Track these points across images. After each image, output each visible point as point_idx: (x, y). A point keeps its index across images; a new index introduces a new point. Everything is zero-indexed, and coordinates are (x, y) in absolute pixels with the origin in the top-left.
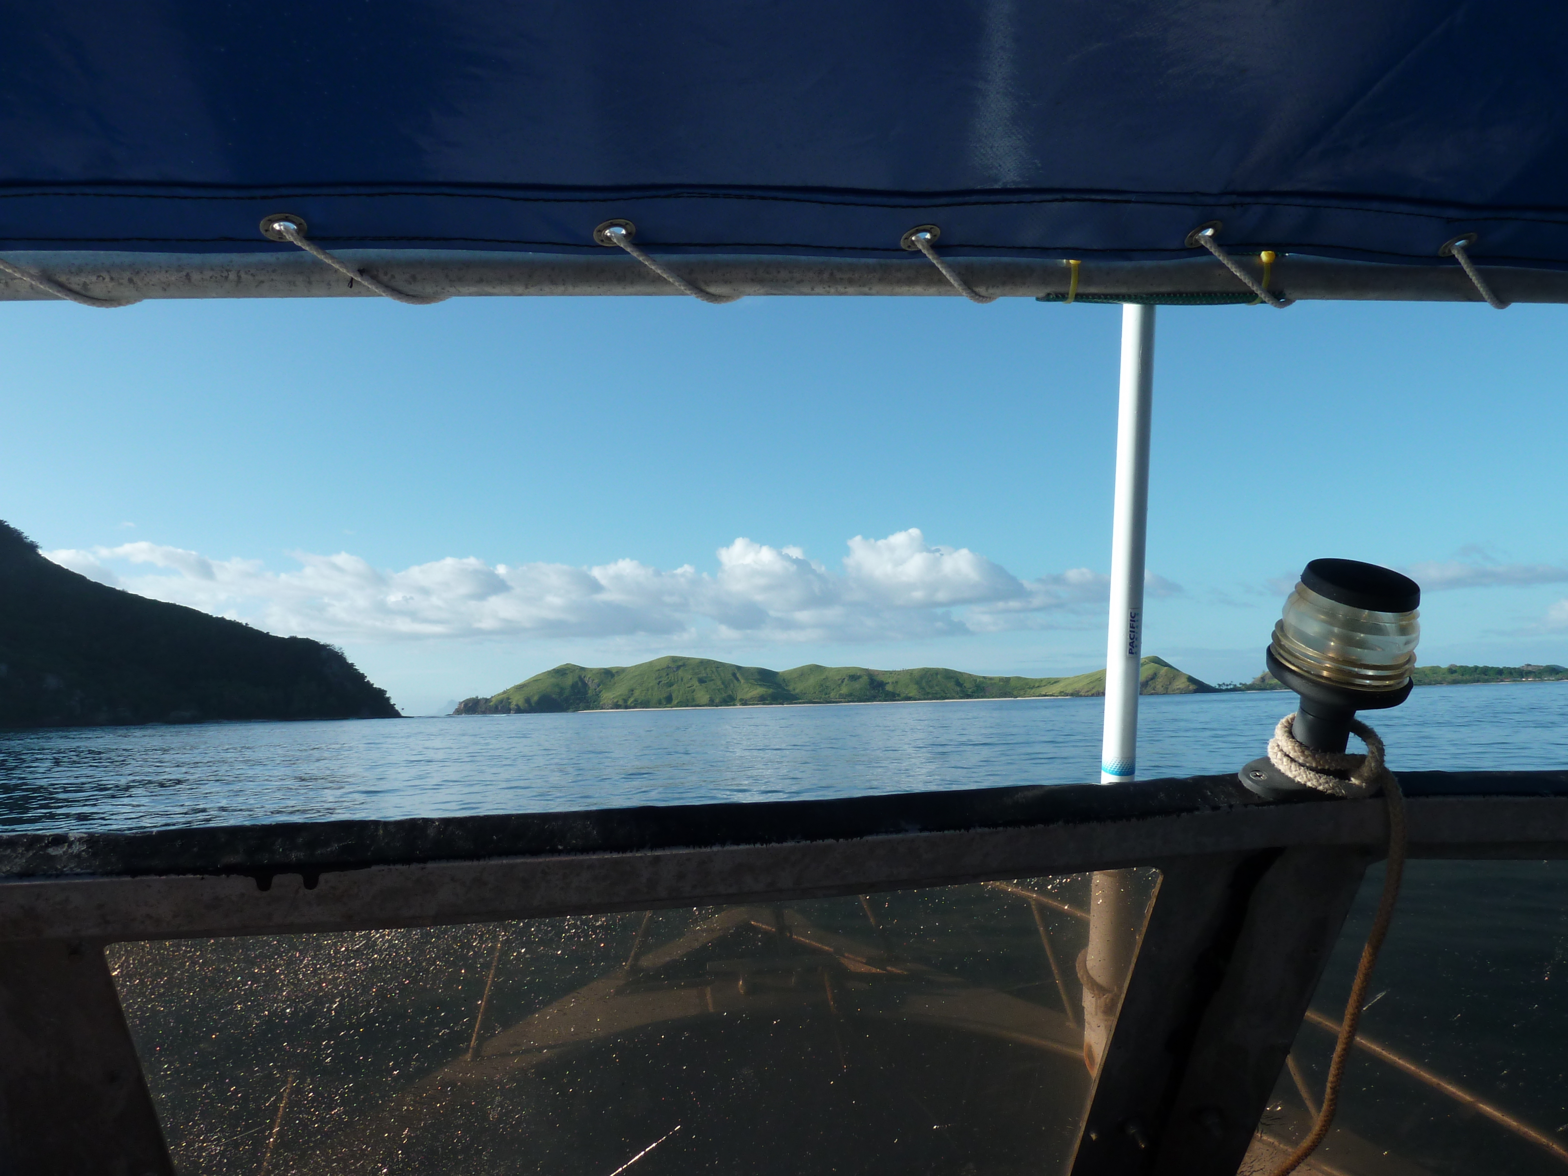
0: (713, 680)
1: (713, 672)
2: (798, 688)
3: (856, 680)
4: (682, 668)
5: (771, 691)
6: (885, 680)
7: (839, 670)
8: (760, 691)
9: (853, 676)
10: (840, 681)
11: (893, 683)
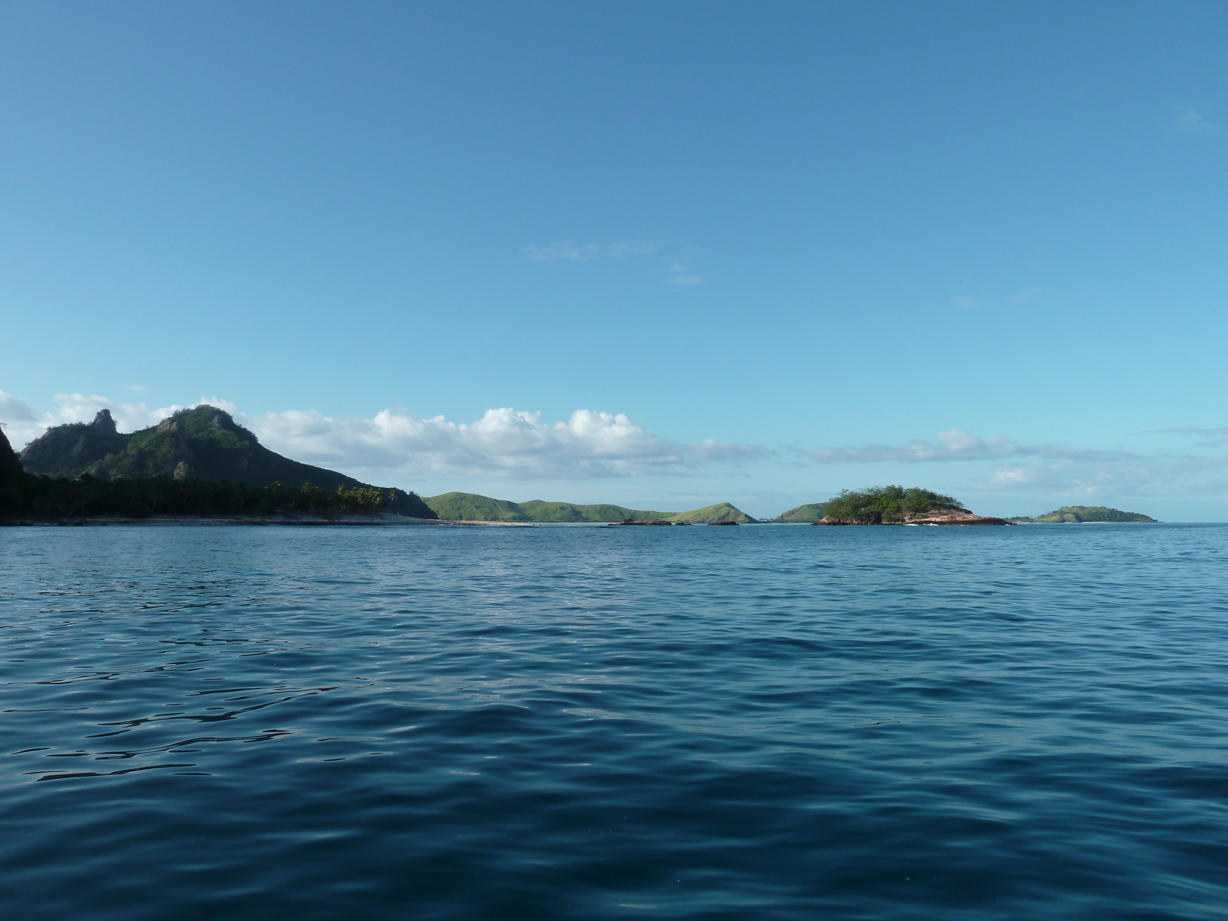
0: (483, 507)
1: (482, 502)
2: (531, 513)
3: (564, 510)
4: (464, 500)
7: (553, 504)
9: (563, 507)
10: (555, 510)
11: (585, 512)
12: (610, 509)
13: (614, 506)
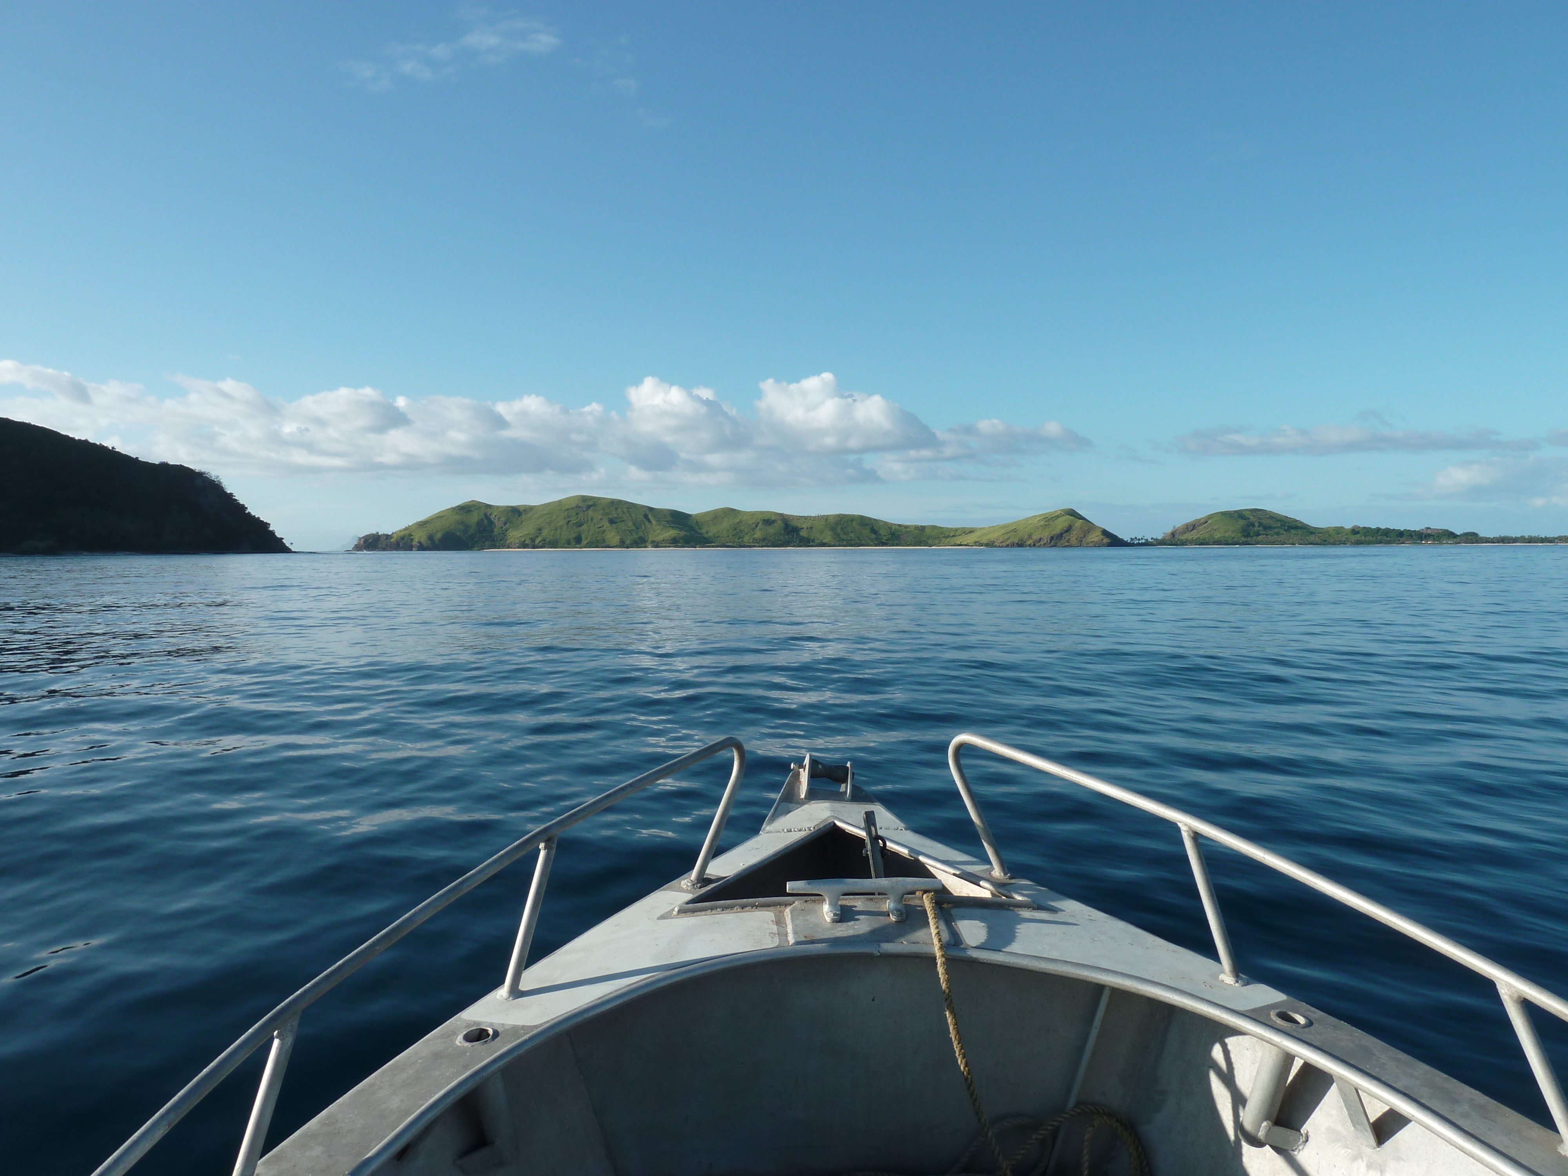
0: (623, 521)
1: (624, 513)
2: (712, 531)
3: (770, 524)
4: (592, 508)
5: (683, 533)
6: (799, 526)
7: (753, 514)
8: (672, 533)
9: (768, 520)
10: (754, 526)
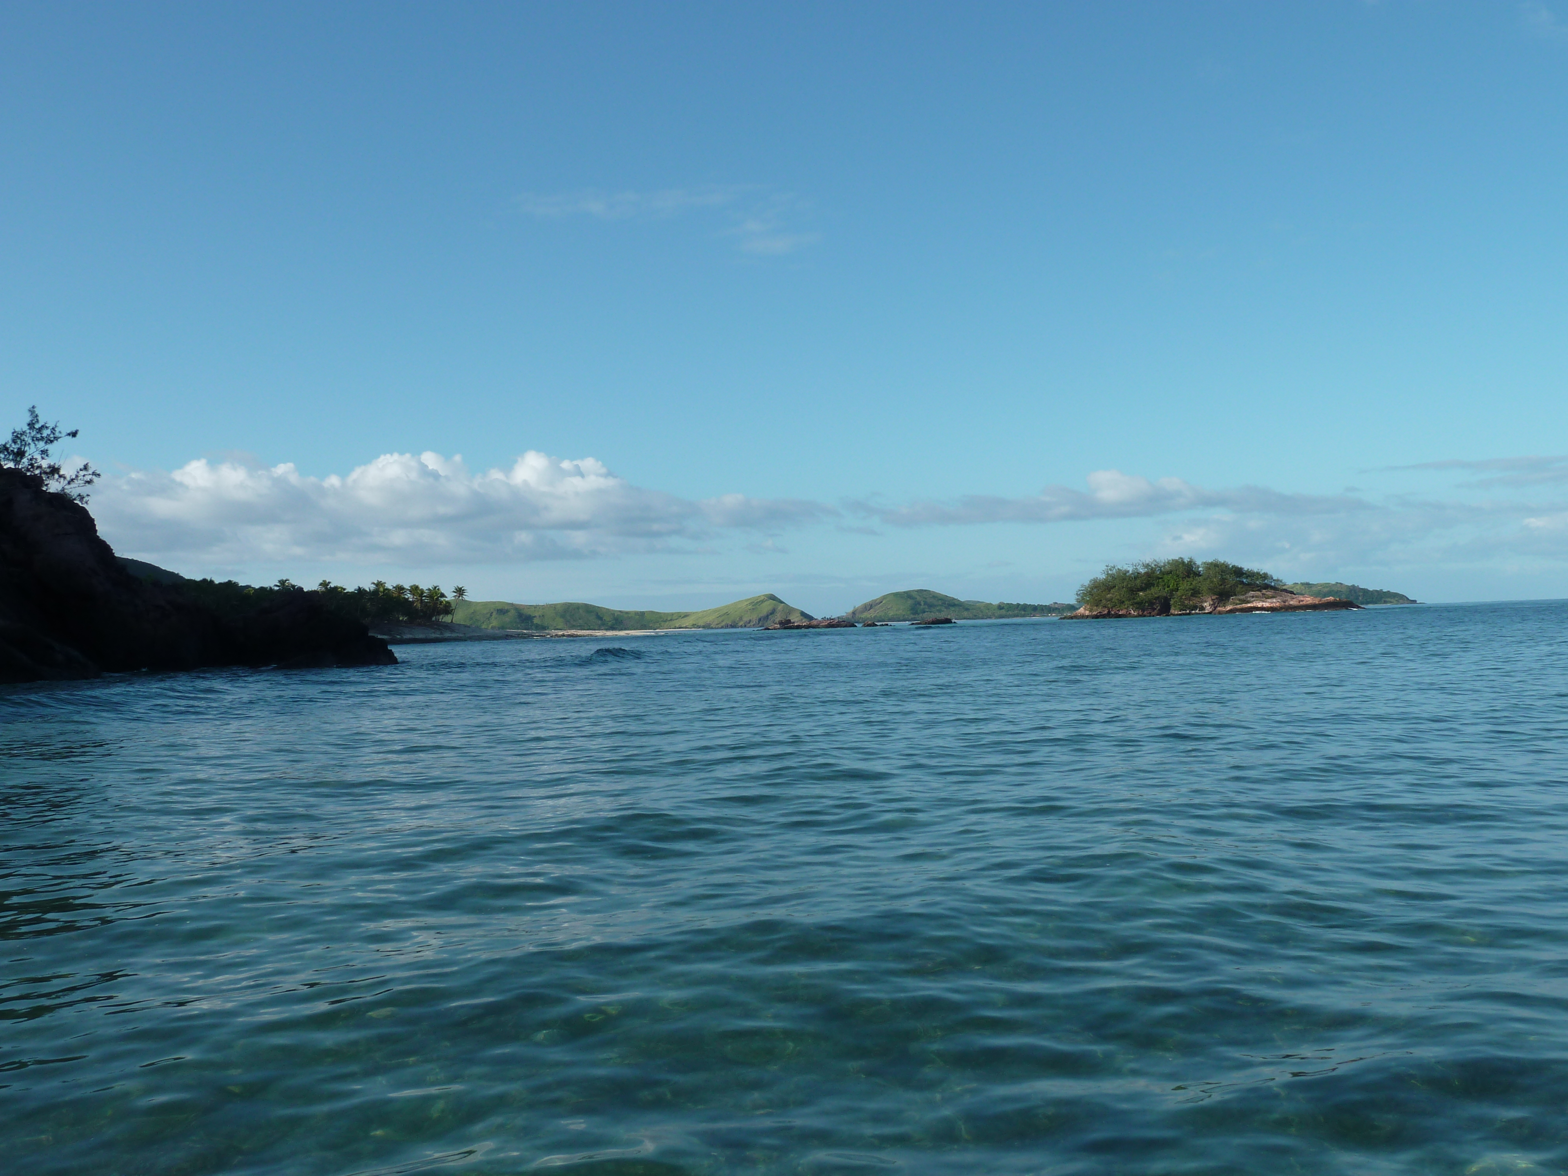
3: (504, 614)
6: (531, 613)
7: (488, 604)
9: (500, 611)
10: (489, 615)
11: (540, 616)
12: (581, 611)
13: (586, 605)
